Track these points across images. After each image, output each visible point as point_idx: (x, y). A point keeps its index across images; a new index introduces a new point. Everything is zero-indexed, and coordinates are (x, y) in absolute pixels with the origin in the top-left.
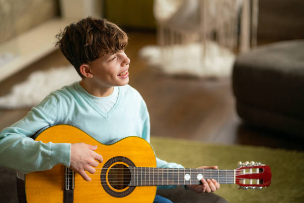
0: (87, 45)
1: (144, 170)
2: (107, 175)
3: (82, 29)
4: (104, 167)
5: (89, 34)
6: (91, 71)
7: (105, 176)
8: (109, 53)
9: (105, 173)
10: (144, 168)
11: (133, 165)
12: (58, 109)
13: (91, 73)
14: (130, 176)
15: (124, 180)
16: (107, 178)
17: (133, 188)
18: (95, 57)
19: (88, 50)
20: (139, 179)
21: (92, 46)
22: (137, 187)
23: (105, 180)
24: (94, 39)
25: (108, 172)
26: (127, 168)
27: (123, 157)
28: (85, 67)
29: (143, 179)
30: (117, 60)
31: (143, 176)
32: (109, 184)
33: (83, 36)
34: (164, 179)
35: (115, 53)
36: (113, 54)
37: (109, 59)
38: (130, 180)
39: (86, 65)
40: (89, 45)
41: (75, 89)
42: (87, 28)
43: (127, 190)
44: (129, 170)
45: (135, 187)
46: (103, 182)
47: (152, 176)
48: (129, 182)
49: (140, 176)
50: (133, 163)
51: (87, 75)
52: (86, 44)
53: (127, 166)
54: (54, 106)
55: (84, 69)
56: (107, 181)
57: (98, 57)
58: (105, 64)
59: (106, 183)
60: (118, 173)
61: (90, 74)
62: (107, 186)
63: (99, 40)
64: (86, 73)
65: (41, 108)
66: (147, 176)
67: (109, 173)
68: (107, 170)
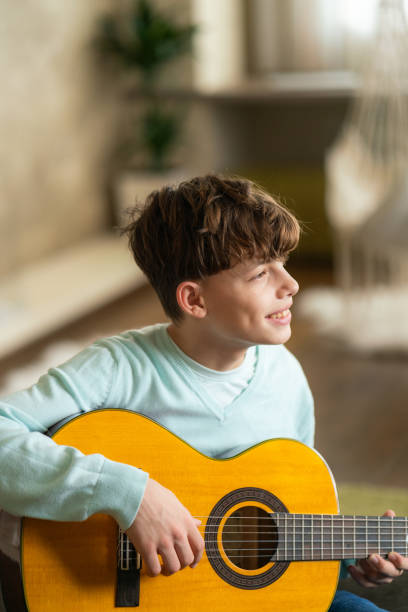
0: (204, 230)
1: (308, 522)
2: (220, 532)
3: (196, 195)
4: (212, 514)
5: (211, 207)
6: (202, 301)
7: (215, 536)
8: (255, 260)
9: (216, 529)
10: (310, 516)
11: (282, 508)
12: (111, 382)
13: (202, 307)
14: (276, 537)
15: (260, 545)
16: (220, 541)
17: (283, 566)
18: (219, 263)
19: (206, 245)
20: (299, 544)
21: (216, 236)
22: (292, 565)
23: (216, 545)
24: (222, 220)
25: (222, 525)
26: (269, 515)
27: (259, 490)
28: (191, 288)
29: (308, 544)
30: (269, 279)
31: (308, 537)
32: (224, 557)
33: (195, 210)
34: (357, 543)
35: (269, 261)
36: (263, 263)
37: (250, 275)
38: (275, 545)
39: (194, 285)
40: (210, 233)
41: (155, 344)
42: (208, 194)
43: (269, 571)
44: (273, 522)
45: (289, 562)
46: (211, 550)
47: (328, 536)
48: (274, 552)
49: (299, 536)
50: (282, 504)
51: (192, 310)
52: (202, 227)
53: (269, 511)
54: (104, 372)
55: (187, 293)
56: (221, 549)
57: (226, 266)
58: (239, 286)
59: (218, 553)
60: (245, 529)
61: (198, 308)
62: (221, 560)
63: (235, 225)
64: (191, 304)
65: (73, 371)
66: (318, 537)
67: (225, 529)
68: (219, 521)
